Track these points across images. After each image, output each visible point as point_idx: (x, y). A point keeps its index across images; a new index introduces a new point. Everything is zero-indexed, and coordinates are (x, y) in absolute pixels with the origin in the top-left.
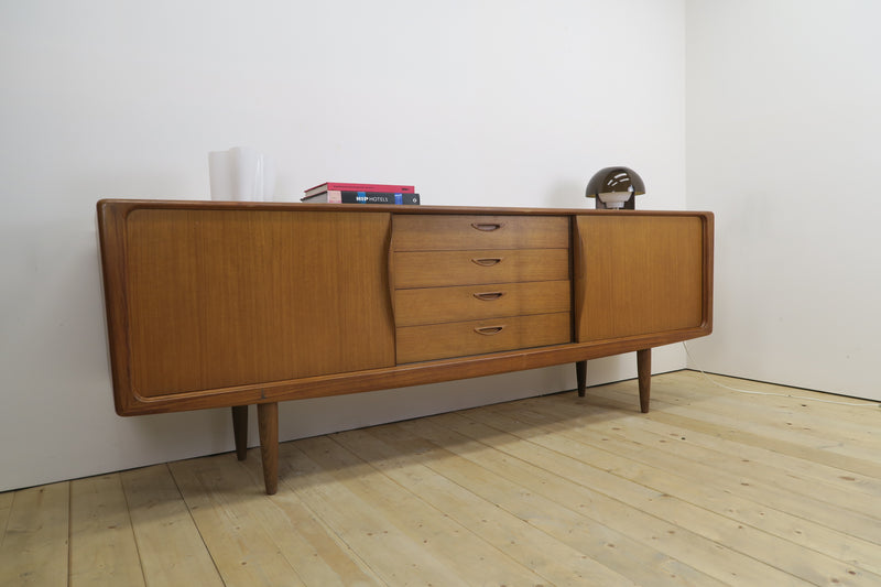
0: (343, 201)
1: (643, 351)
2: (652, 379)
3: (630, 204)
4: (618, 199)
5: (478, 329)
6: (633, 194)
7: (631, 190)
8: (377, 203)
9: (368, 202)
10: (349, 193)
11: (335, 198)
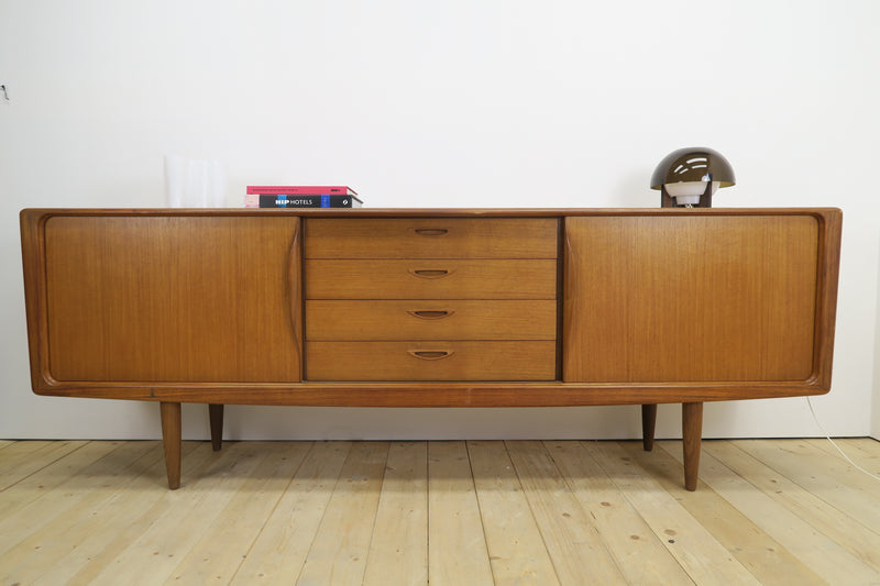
0: (261, 205)
1: (692, 403)
2: (704, 446)
3: (706, 199)
4: (689, 192)
5: (412, 351)
6: (709, 184)
7: (706, 179)
8: (299, 206)
9: (288, 205)
10: (268, 197)
11: (253, 202)
